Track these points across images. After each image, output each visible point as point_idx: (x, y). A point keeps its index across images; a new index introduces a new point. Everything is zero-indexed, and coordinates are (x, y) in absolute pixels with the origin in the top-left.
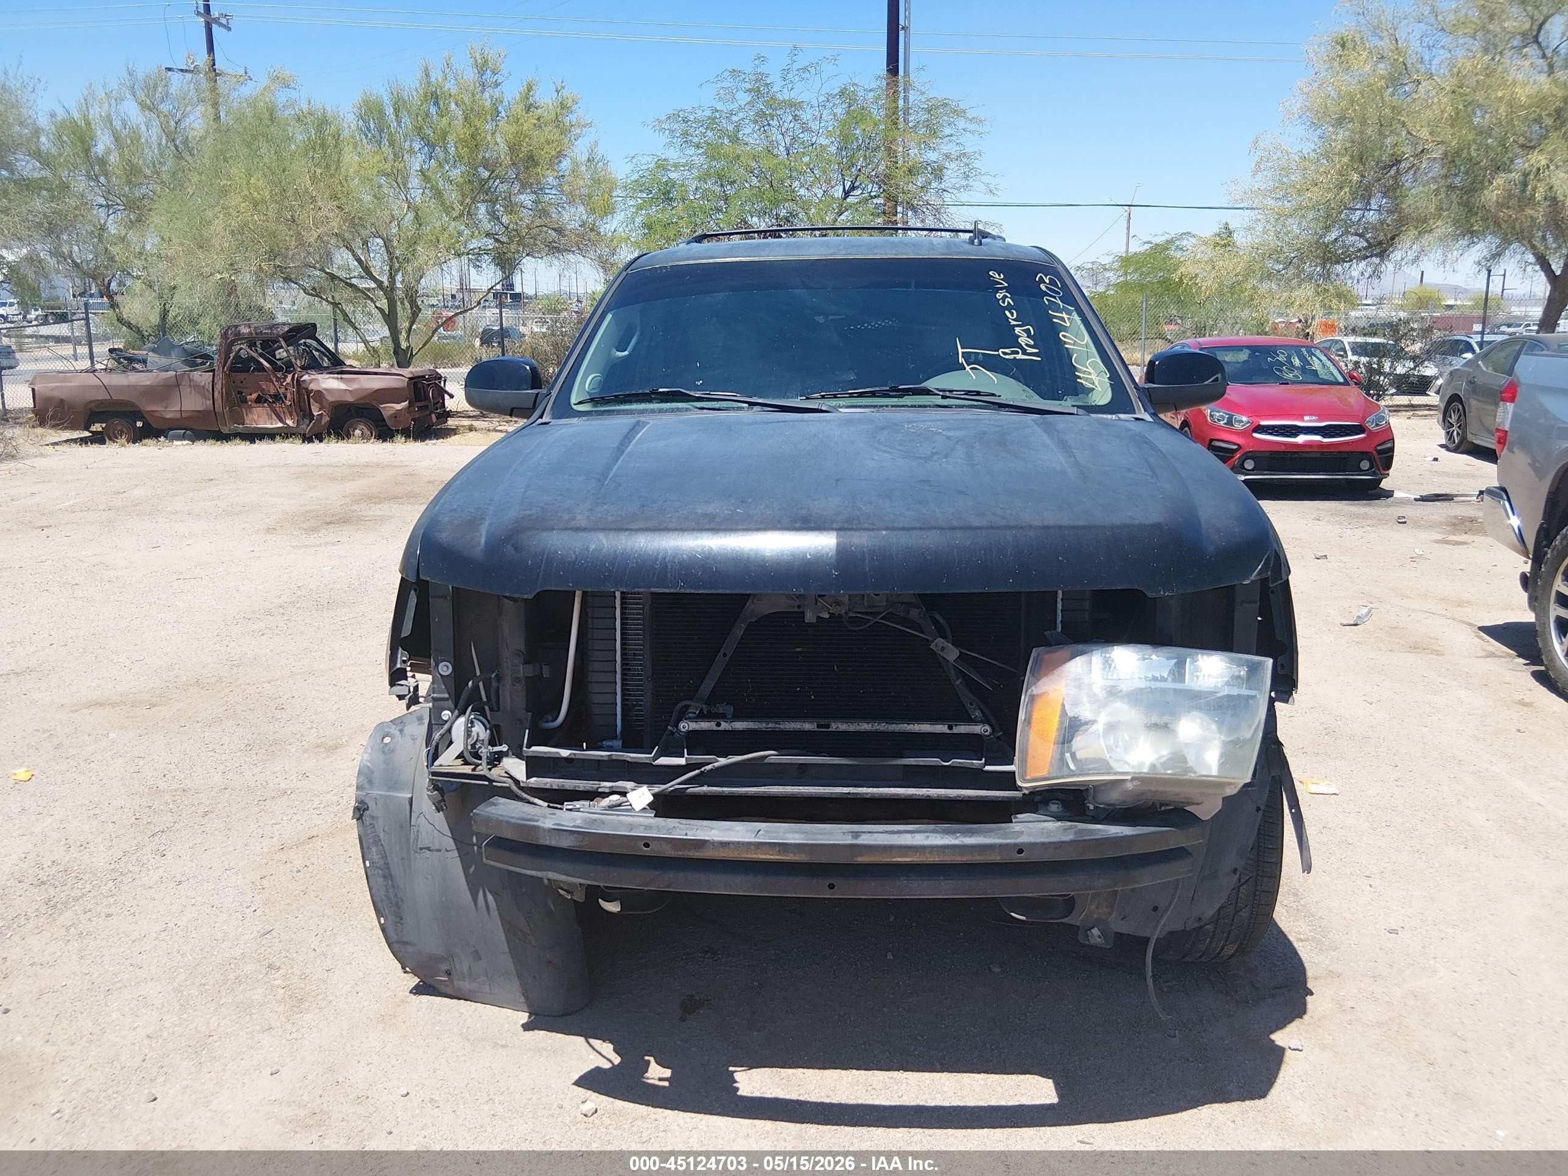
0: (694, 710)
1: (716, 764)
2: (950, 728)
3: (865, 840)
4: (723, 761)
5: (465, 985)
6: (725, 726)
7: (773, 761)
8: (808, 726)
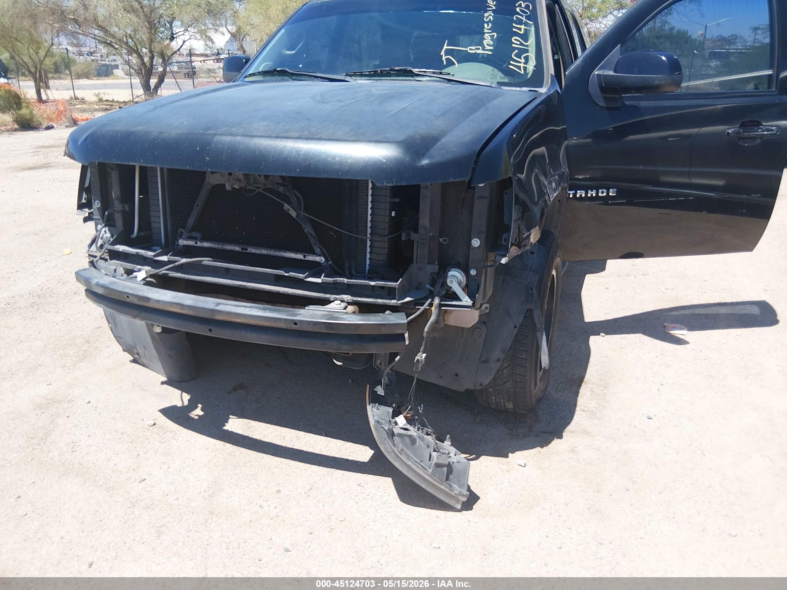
0: (185, 235)
1: (180, 262)
2: (305, 257)
3: (221, 308)
4: (184, 260)
5: (145, 361)
6: (199, 244)
7: (206, 264)
8: (237, 249)
